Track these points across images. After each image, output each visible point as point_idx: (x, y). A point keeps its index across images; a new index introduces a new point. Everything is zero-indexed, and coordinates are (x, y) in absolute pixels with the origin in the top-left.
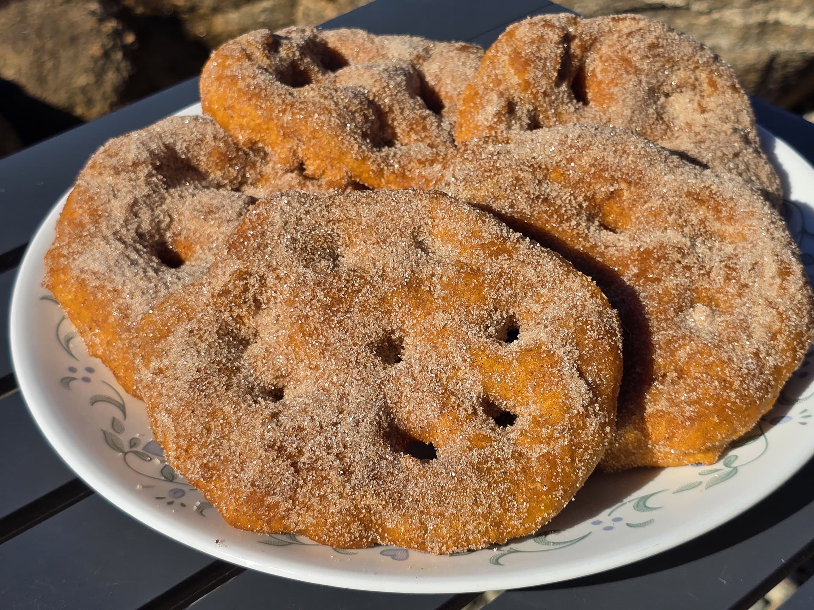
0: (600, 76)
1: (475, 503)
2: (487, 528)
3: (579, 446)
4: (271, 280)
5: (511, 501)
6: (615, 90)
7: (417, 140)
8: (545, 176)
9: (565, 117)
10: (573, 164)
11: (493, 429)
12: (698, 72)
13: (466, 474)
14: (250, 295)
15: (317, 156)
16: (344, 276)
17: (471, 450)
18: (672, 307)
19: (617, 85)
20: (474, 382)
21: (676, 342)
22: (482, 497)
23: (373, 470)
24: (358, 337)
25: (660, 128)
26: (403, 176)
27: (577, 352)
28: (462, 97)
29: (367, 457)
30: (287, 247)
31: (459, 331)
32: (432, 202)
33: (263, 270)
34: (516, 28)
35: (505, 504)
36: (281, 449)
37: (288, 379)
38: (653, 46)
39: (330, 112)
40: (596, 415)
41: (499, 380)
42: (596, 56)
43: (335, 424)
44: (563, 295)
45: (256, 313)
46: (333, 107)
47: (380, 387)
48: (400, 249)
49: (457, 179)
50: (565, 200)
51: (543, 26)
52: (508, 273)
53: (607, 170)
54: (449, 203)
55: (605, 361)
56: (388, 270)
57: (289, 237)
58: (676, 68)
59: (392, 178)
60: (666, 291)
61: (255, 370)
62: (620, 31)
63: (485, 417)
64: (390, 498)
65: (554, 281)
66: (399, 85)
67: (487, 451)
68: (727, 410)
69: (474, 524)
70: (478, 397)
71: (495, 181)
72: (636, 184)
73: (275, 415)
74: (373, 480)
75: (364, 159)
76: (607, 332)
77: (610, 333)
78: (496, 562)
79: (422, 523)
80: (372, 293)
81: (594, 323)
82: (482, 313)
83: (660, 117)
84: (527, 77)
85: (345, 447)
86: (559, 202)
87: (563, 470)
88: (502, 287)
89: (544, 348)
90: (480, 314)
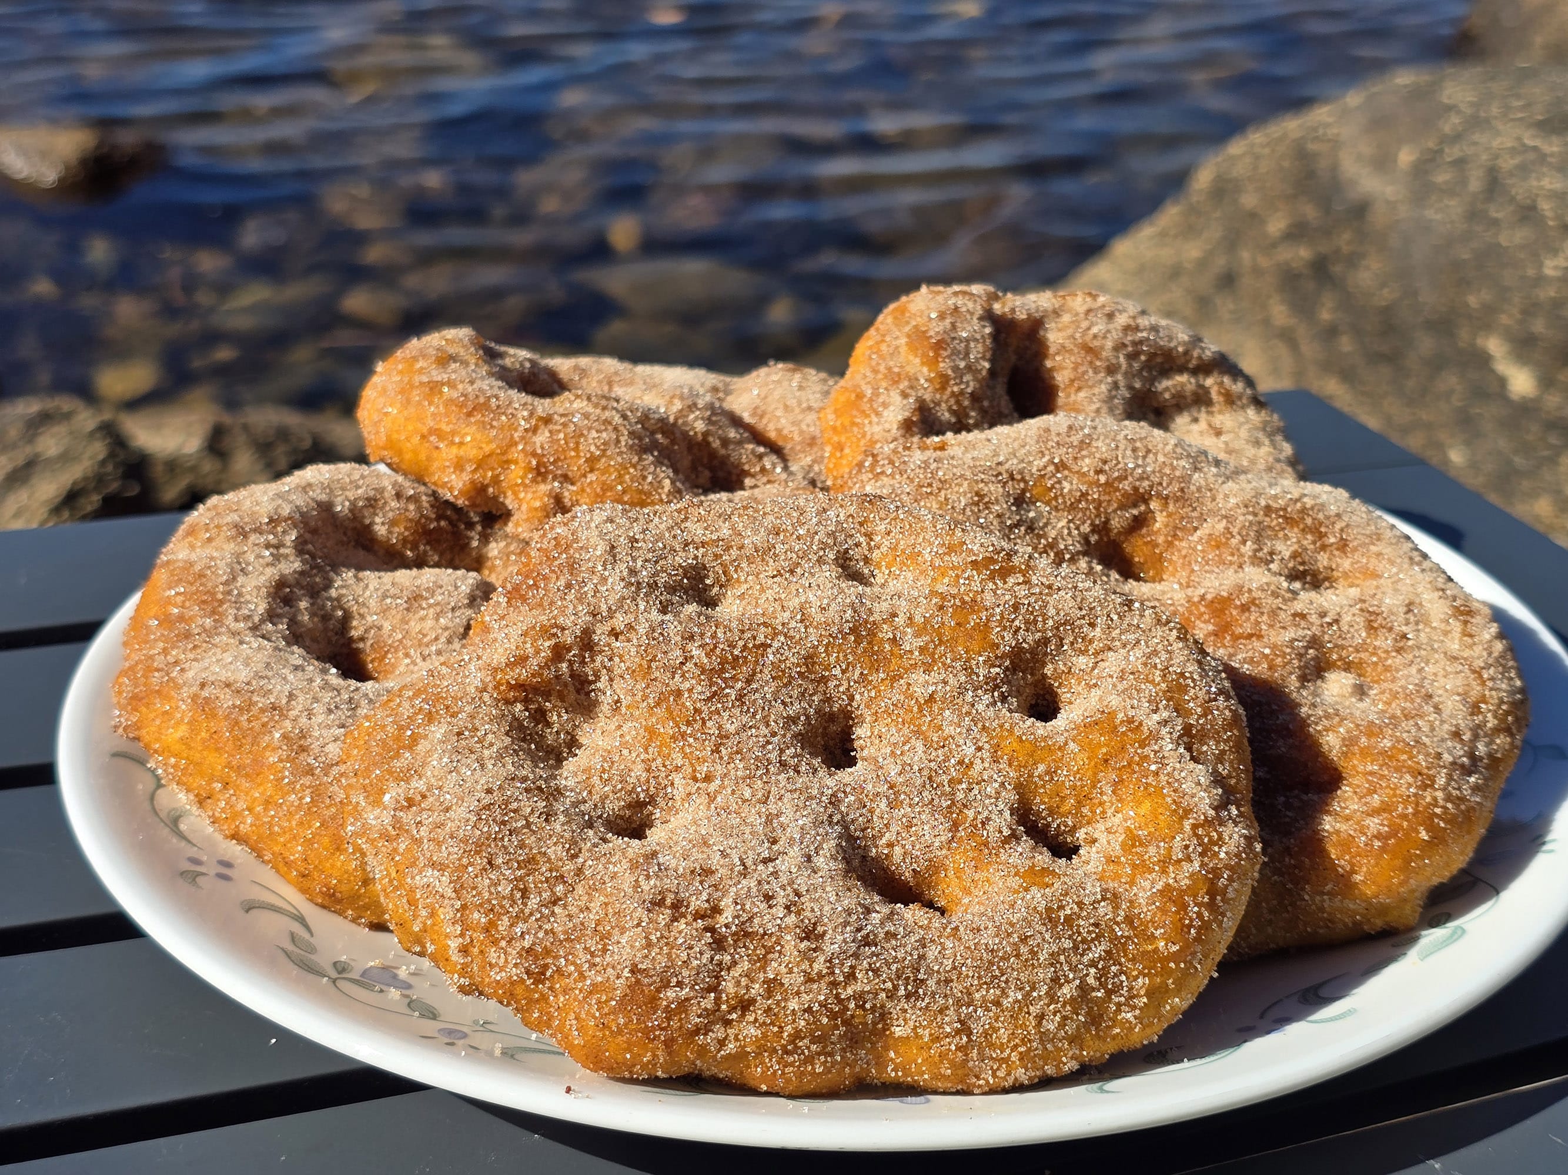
2: (1078, 1027)
3: (1217, 872)
4: (600, 638)
5: (1116, 975)
10: (1066, 472)
11: (1051, 862)
13: (1031, 927)
14: (563, 665)
16: (735, 623)
17: (1027, 889)
20: (1002, 784)
21: (1316, 724)
23: (859, 930)
24: (777, 723)
27: (1179, 721)
30: (623, 580)
31: (959, 702)
32: (863, 509)
33: (584, 621)
36: (677, 905)
40: (1235, 823)
41: (1046, 777)
43: (769, 861)
47: (831, 804)
48: (821, 582)
50: (1060, 531)
52: (1029, 605)
53: (1126, 478)
55: (1228, 736)
56: (811, 611)
60: (1276, 651)
61: (590, 792)
63: (1032, 842)
65: (1108, 616)
68: (1436, 820)
70: (1012, 811)
72: (1177, 499)
79: (962, 1022)
82: (993, 672)
84: (940, 367)
85: (799, 894)
86: (1052, 533)
88: (1022, 626)
89: (1121, 716)
90: (989, 672)
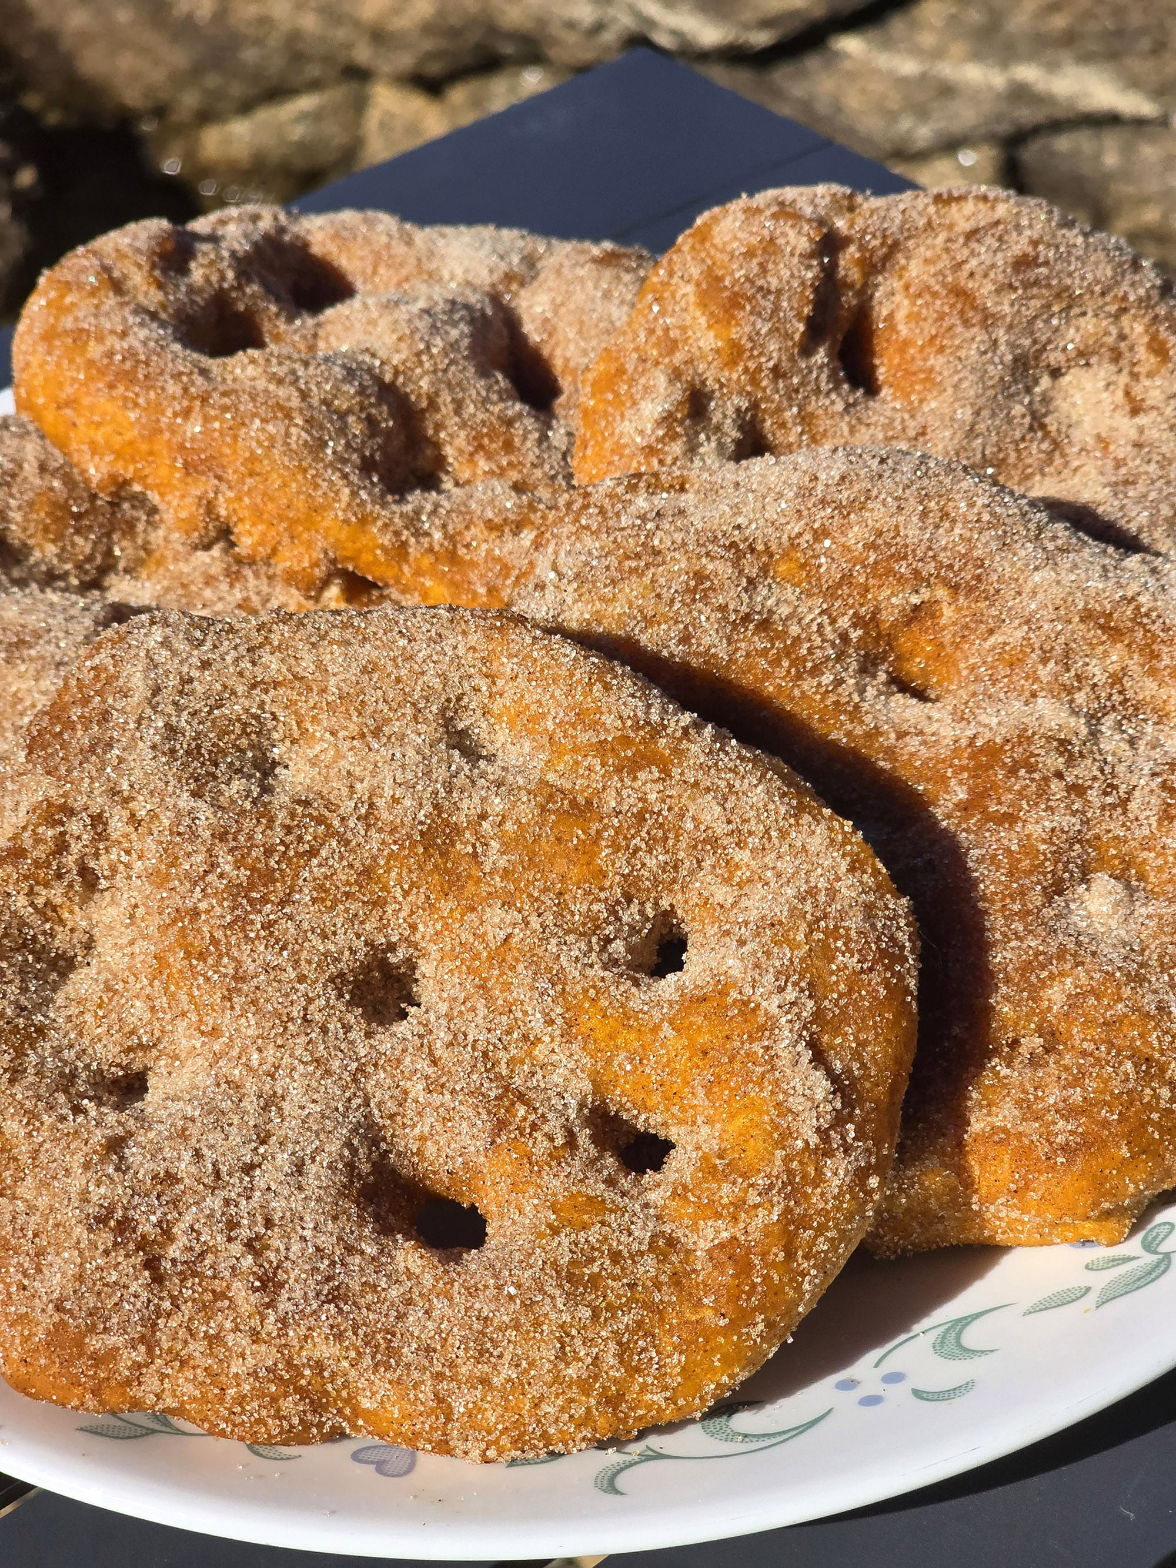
0: (904, 330)
1: (562, 1356)
2: (588, 1409)
3: (803, 1222)
4: (117, 825)
5: (644, 1350)
6: (937, 362)
7: (491, 473)
8: (764, 570)
9: (823, 423)
10: (827, 543)
11: (610, 1182)
12: (1125, 320)
13: (541, 1290)
14: (70, 860)
15: (258, 514)
16: (281, 817)
17: (555, 1231)
18: (1039, 883)
19: (941, 350)
20: (573, 1071)
21: (1043, 967)
22: (578, 1342)
23: (329, 1279)
24: (309, 962)
25: (1036, 449)
26: (452, 557)
27: (810, 1004)
28: (590, 376)
29: (318, 1249)
30: (154, 747)
31: (540, 951)
32: (489, 639)
33: (99, 802)
34: (715, 220)
35: (631, 1356)
36: (125, 1226)
37: (155, 1052)
38: (1022, 263)
39: (288, 416)
40: (847, 1150)
41: (629, 1068)
42: (897, 285)
43: (248, 1169)
44: (786, 866)
45: (85, 901)
46: (295, 402)
47: (355, 1080)
48: (411, 753)
49: (560, 575)
50: (809, 625)
51: (775, 216)
52: (659, 813)
53: (905, 558)
54: (528, 640)
55: (875, 1022)
56: (381, 803)
57: (160, 724)
58: (1076, 310)
59: (427, 561)
60: (1027, 847)
61: (81, 1034)
62: (951, 227)
63: (593, 1151)
64: (367, 1344)
65: (767, 831)
66: (454, 346)
67: (594, 1235)
68: (1150, 1129)
69: (560, 1402)
70: (581, 1106)
71: (647, 580)
72: (971, 590)
73: (116, 1145)
74: (329, 1302)
75: (364, 521)
76: (882, 953)
77: (890, 956)
78: (610, 1484)
79: (439, 1399)
80: (342, 858)
81: (853, 934)
82: (595, 907)
83: (1037, 423)
84: (734, 333)
85: (269, 1223)
86: (794, 630)
87: (766, 1278)
88: (643, 846)
89: (734, 995)
90: (589, 909)
